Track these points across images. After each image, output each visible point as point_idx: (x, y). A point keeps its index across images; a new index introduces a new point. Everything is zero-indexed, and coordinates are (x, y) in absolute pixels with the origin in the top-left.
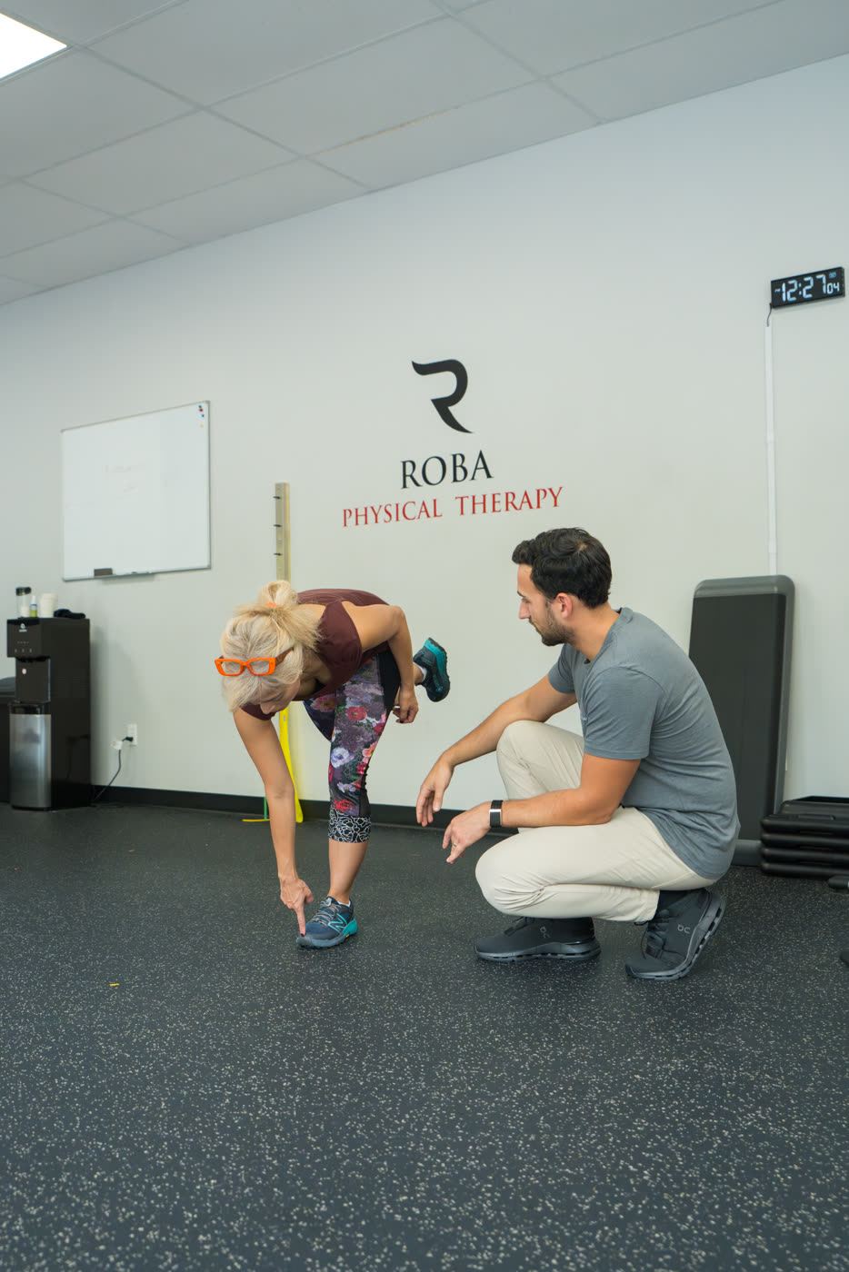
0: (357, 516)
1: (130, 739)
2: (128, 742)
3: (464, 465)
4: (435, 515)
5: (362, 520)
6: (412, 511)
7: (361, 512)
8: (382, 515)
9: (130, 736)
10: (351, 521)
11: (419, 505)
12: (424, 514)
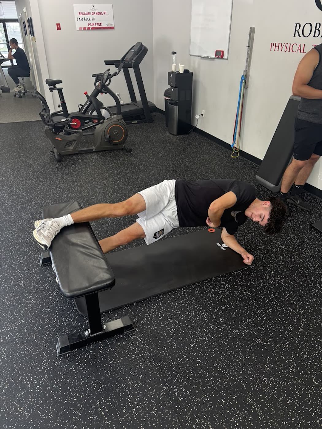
0: (275, 46)
1: (202, 115)
2: (202, 116)
3: (319, 29)
4: (303, 52)
5: (277, 48)
6: (295, 48)
7: (277, 45)
8: (284, 48)
9: (202, 114)
10: (273, 48)
11: (298, 45)
12: (299, 50)
